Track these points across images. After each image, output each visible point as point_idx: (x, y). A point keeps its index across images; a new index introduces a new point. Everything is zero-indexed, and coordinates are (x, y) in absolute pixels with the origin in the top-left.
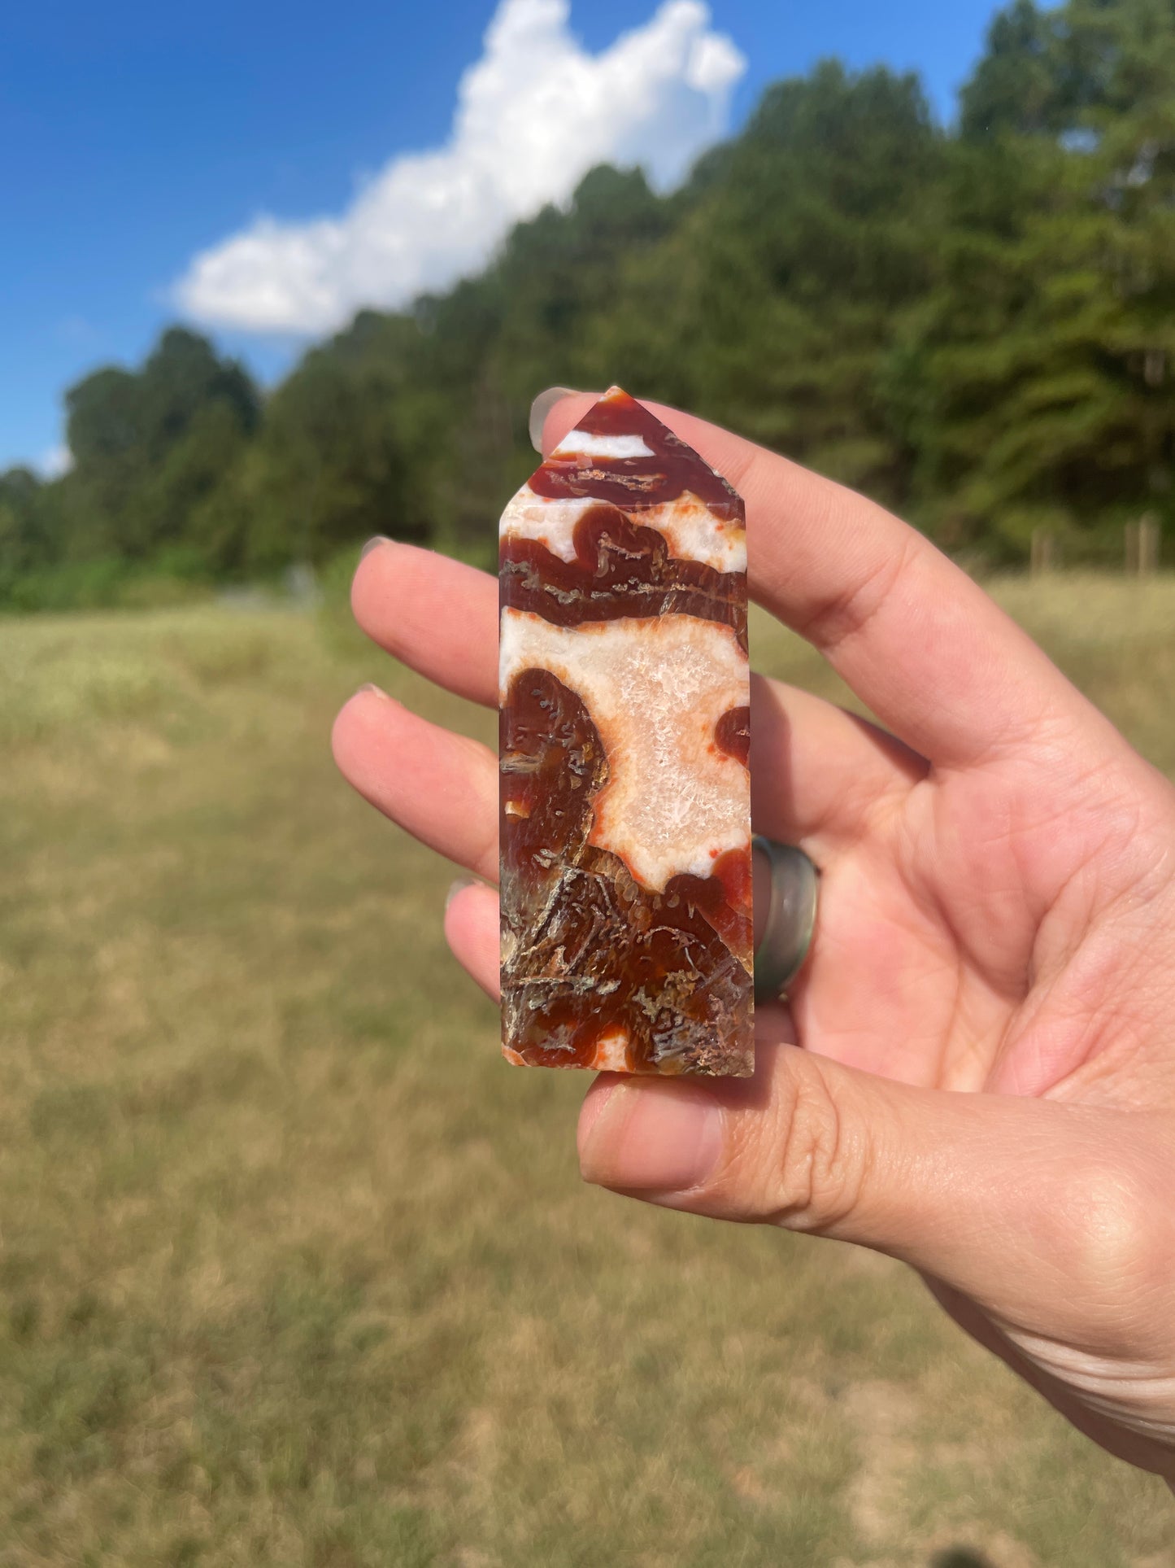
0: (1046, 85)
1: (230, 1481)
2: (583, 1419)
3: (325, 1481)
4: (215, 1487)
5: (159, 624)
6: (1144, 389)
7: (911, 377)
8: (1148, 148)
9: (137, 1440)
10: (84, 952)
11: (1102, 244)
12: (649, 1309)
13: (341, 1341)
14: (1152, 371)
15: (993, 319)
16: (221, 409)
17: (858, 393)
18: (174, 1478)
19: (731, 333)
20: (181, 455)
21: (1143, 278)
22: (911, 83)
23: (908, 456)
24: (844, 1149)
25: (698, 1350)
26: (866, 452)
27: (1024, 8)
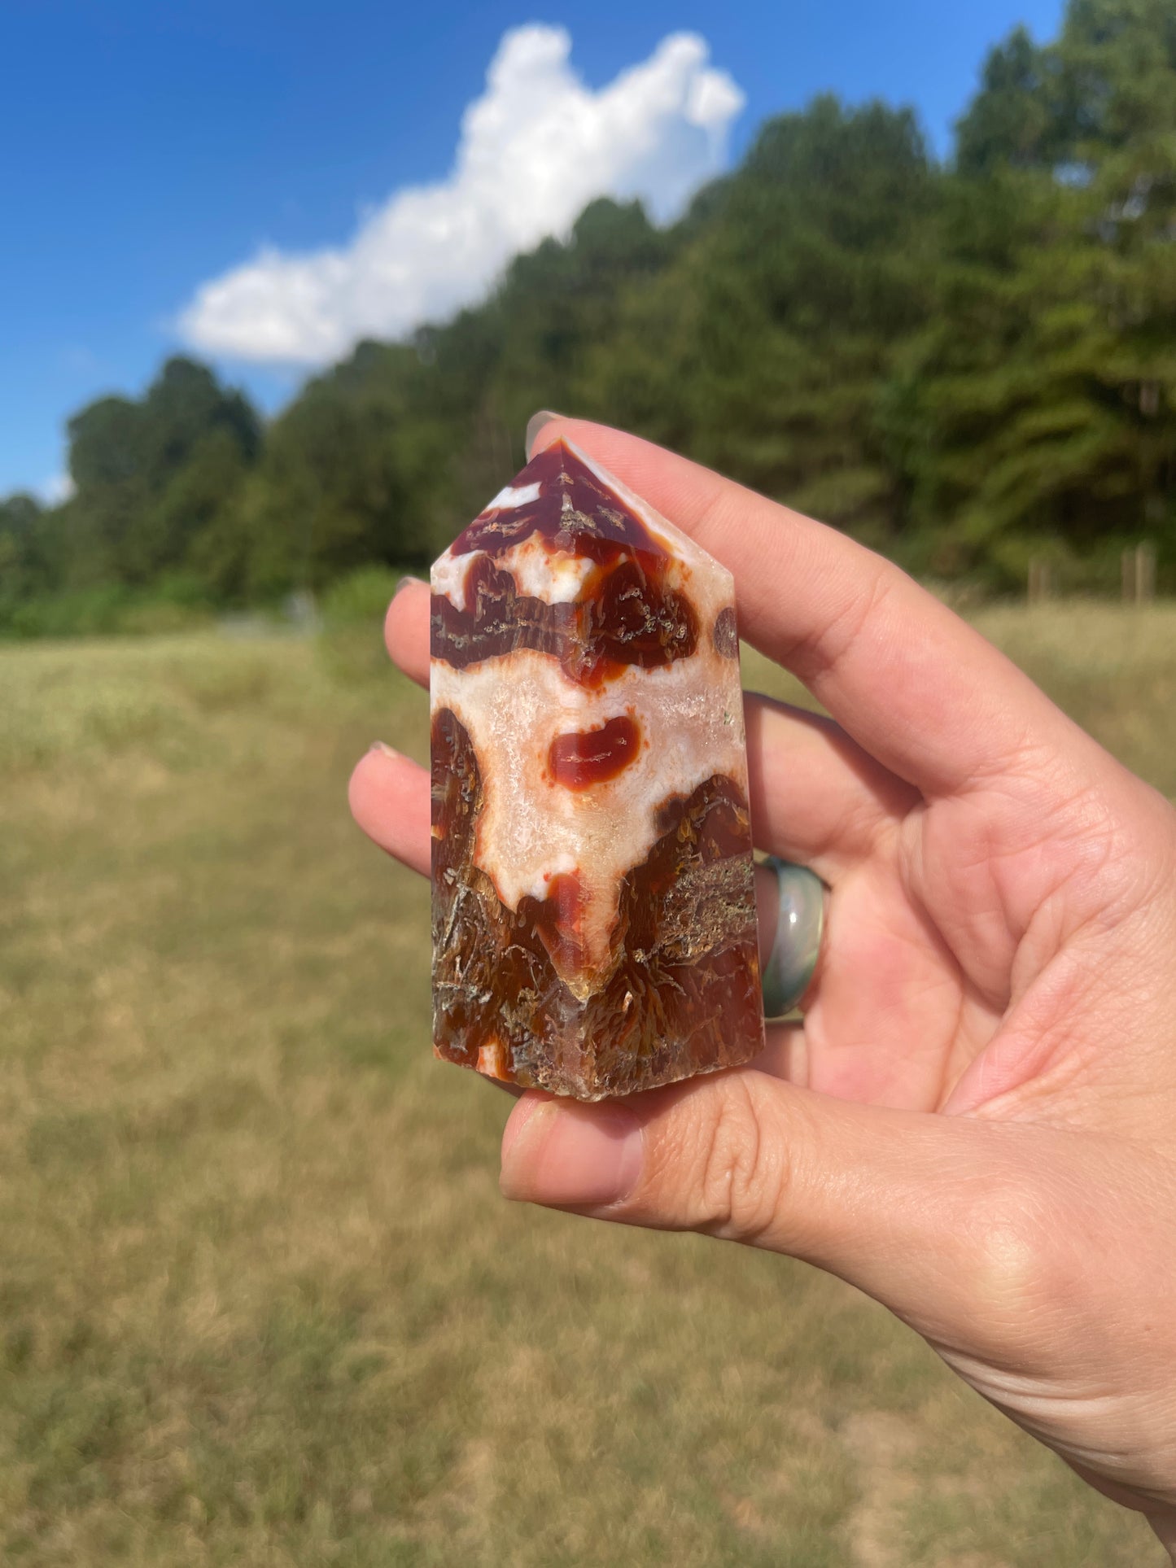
0: (1040, 119)
1: (226, 1512)
2: (581, 1451)
3: (321, 1513)
4: (210, 1519)
5: (160, 651)
6: (1139, 420)
7: (909, 406)
8: (1142, 182)
9: (132, 1470)
10: (82, 979)
11: (1096, 277)
12: (644, 1341)
13: (338, 1372)
14: (1147, 402)
15: (989, 350)
16: (222, 437)
17: (856, 422)
18: (169, 1509)
19: (729, 362)
20: (182, 484)
21: (1138, 310)
22: (907, 118)
23: (906, 485)
24: (762, 1167)
25: (697, 1382)
26: (864, 482)
27: (1020, 43)
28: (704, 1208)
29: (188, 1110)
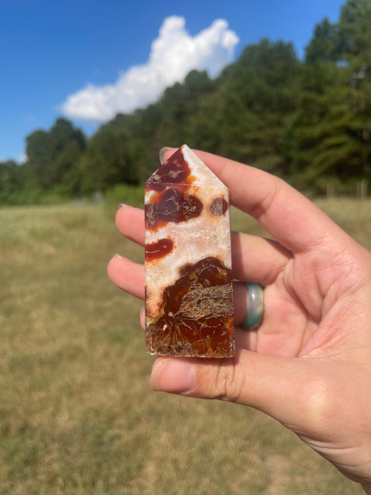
0: (332, 46)
1: (70, 483)
2: (182, 466)
3: (100, 484)
4: (65, 485)
5: (53, 210)
6: (362, 141)
7: (289, 136)
8: (364, 67)
9: (41, 469)
10: (27, 313)
11: (349, 96)
12: (203, 431)
13: (106, 439)
14: (365, 135)
15: (315, 118)
16: (74, 143)
17: (273, 141)
18: (52, 482)
19: (234, 122)
20: (61, 158)
21: (363, 106)
23: (288, 161)
24: (236, 378)
25: (220, 444)
26: (275, 159)
27: (326, 23)
28: (217, 391)
29: (60, 355)
